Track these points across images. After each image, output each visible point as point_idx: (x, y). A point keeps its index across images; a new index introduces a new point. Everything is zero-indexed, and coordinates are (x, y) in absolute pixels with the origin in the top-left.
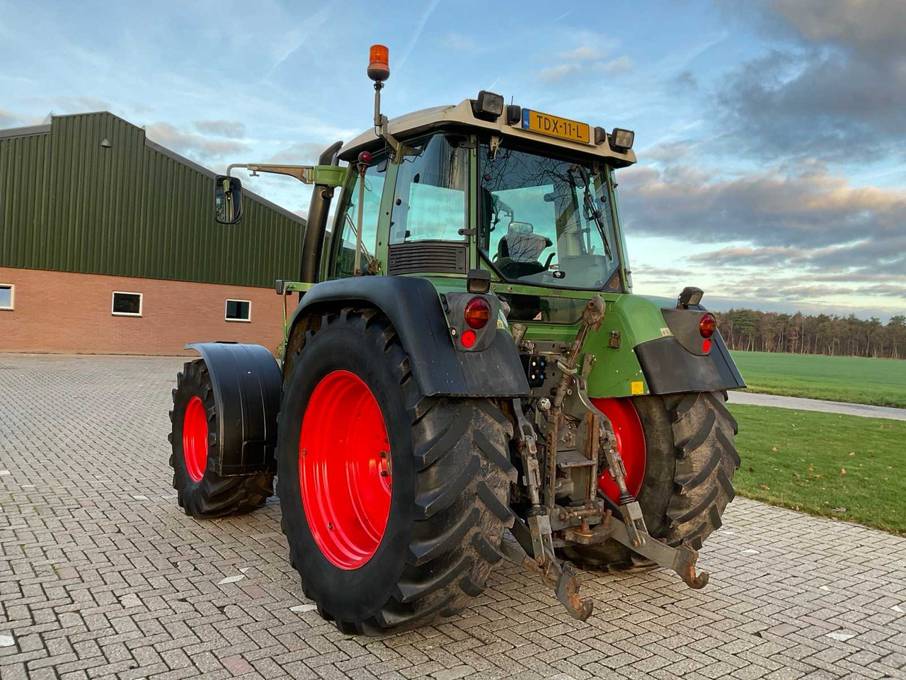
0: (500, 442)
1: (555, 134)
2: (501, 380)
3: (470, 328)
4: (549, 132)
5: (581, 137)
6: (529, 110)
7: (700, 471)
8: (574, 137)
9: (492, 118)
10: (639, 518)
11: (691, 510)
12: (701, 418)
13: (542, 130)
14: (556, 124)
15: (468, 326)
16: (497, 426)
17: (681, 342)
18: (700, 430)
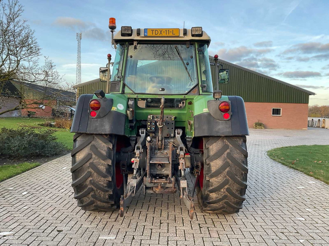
0: (104, 150)
1: (161, 35)
2: (103, 128)
3: (93, 110)
4: (158, 35)
5: (175, 34)
6: (147, 29)
7: (215, 171)
8: (171, 34)
9: (130, 35)
10: (185, 187)
11: (213, 187)
12: (219, 148)
13: (154, 35)
14: (161, 32)
15: (92, 110)
16: (104, 144)
17: (212, 114)
18: (216, 153)
